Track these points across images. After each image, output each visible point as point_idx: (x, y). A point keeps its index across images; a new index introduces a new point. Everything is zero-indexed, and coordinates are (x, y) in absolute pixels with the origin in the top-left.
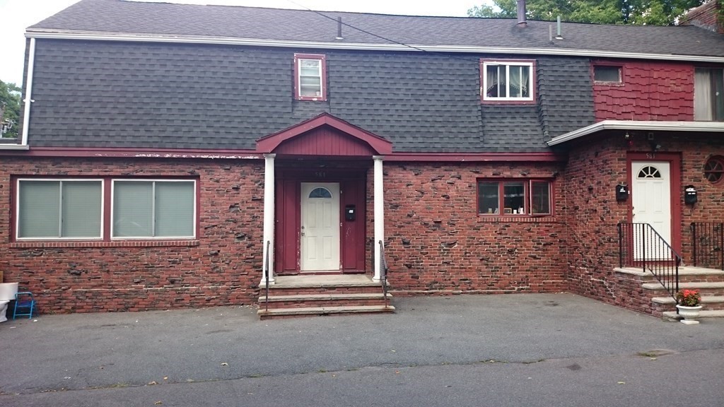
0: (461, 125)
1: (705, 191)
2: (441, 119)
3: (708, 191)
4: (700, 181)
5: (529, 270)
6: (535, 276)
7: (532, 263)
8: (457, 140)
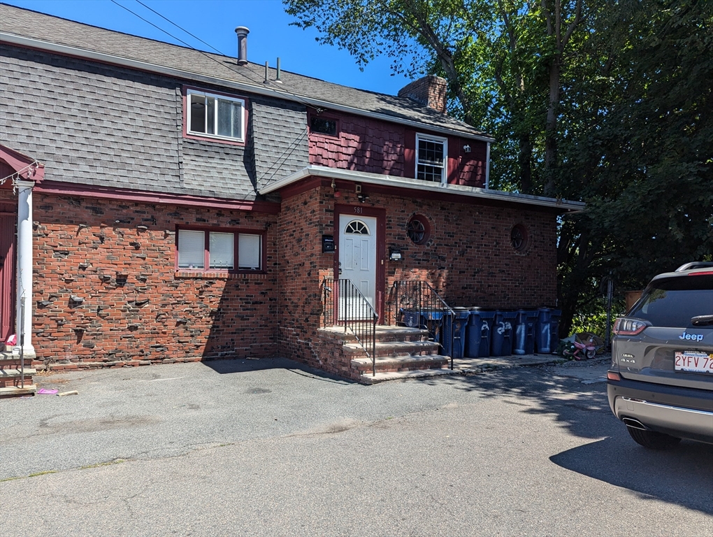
0: (156, 158)
1: (407, 249)
2: (129, 148)
3: (410, 249)
4: (404, 239)
5: (235, 333)
6: (242, 339)
7: (239, 324)
8: (151, 176)
